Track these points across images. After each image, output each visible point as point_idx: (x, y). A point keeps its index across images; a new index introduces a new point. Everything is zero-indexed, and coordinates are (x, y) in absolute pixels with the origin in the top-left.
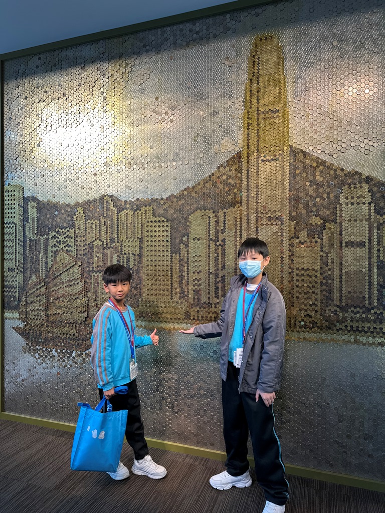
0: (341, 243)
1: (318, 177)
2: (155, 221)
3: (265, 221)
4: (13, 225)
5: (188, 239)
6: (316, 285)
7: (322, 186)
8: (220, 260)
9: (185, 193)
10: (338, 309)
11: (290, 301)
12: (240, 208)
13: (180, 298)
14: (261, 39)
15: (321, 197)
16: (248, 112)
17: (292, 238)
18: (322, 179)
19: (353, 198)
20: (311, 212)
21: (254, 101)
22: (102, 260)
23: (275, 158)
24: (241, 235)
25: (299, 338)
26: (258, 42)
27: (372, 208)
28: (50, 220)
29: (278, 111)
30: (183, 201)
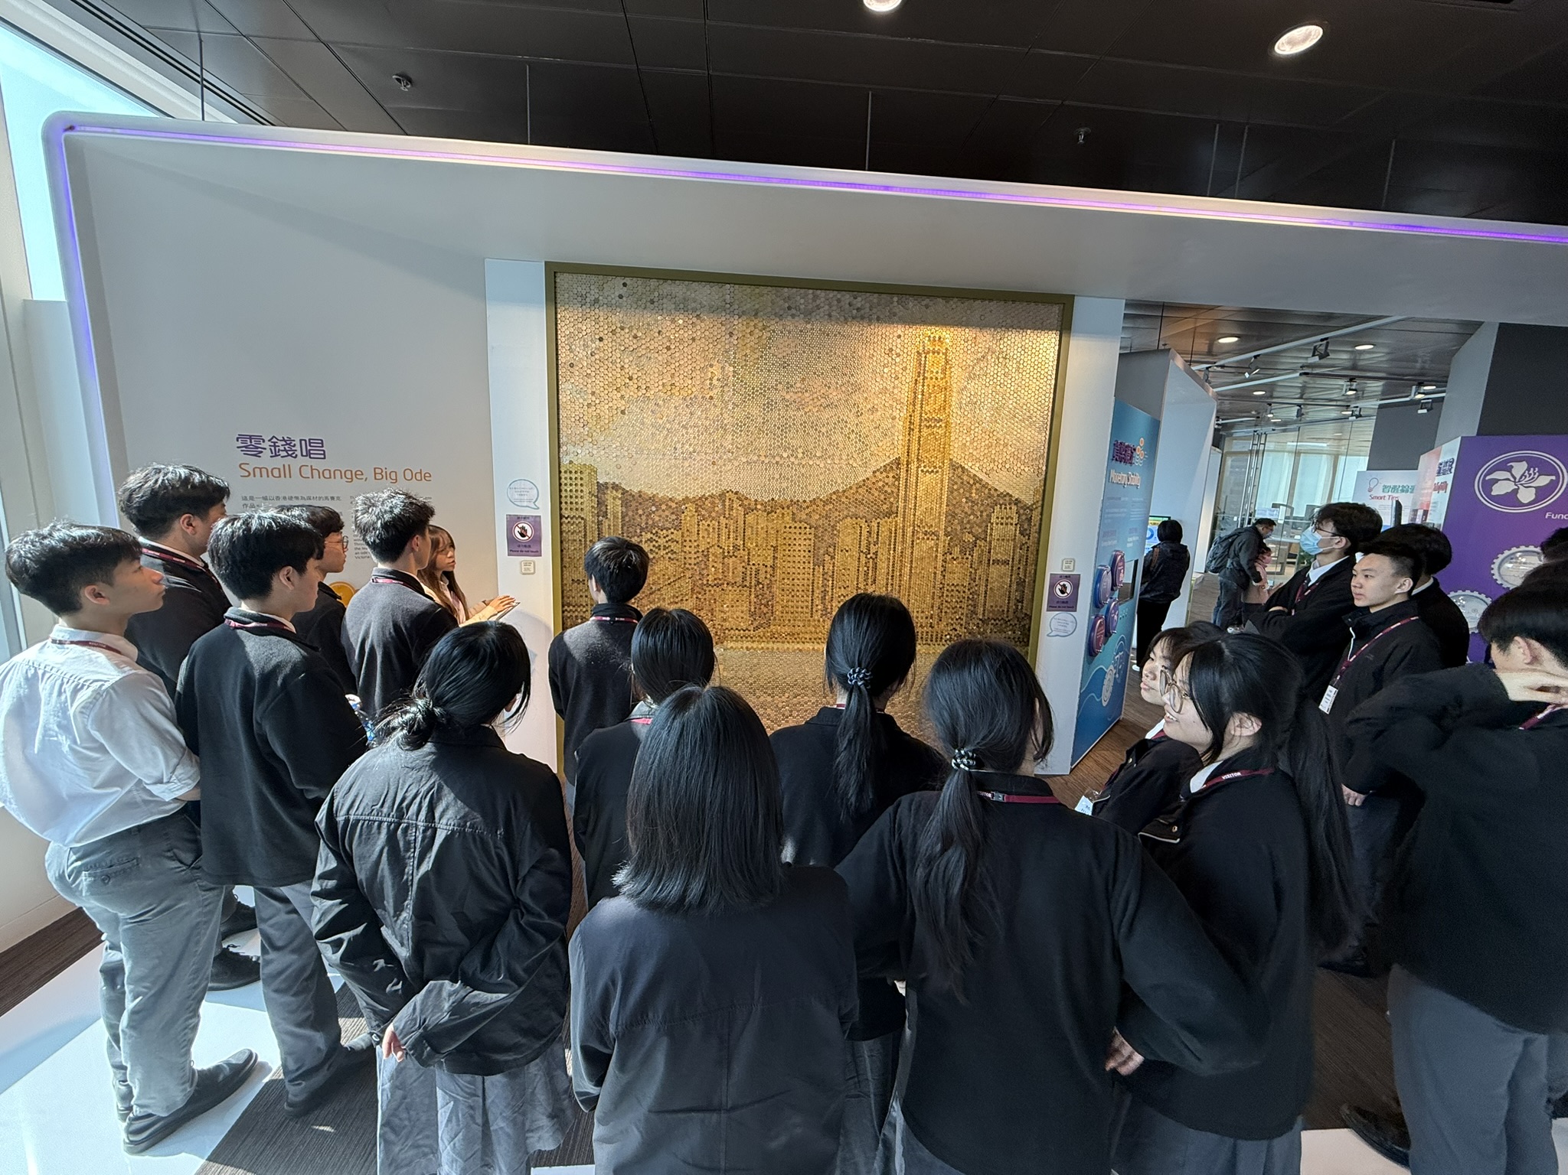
0: (989, 560)
1: (974, 495)
2: (795, 528)
3: (921, 535)
4: (580, 520)
5: (834, 549)
6: (963, 600)
7: (977, 504)
8: (870, 575)
9: (834, 497)
10: (980, 623)
12: (896, 519)
13: (822, 615)
15: (975, 515)
16: (911, 416)
17: (946, 553)
19: (1002, 518)
20: (965, 529)
21: (918, 404)
23: (935, 470)
24: (895, 548)
27: (1018, 529)
28: (644, 517)
29: (941, 420)
30: (831, 506)
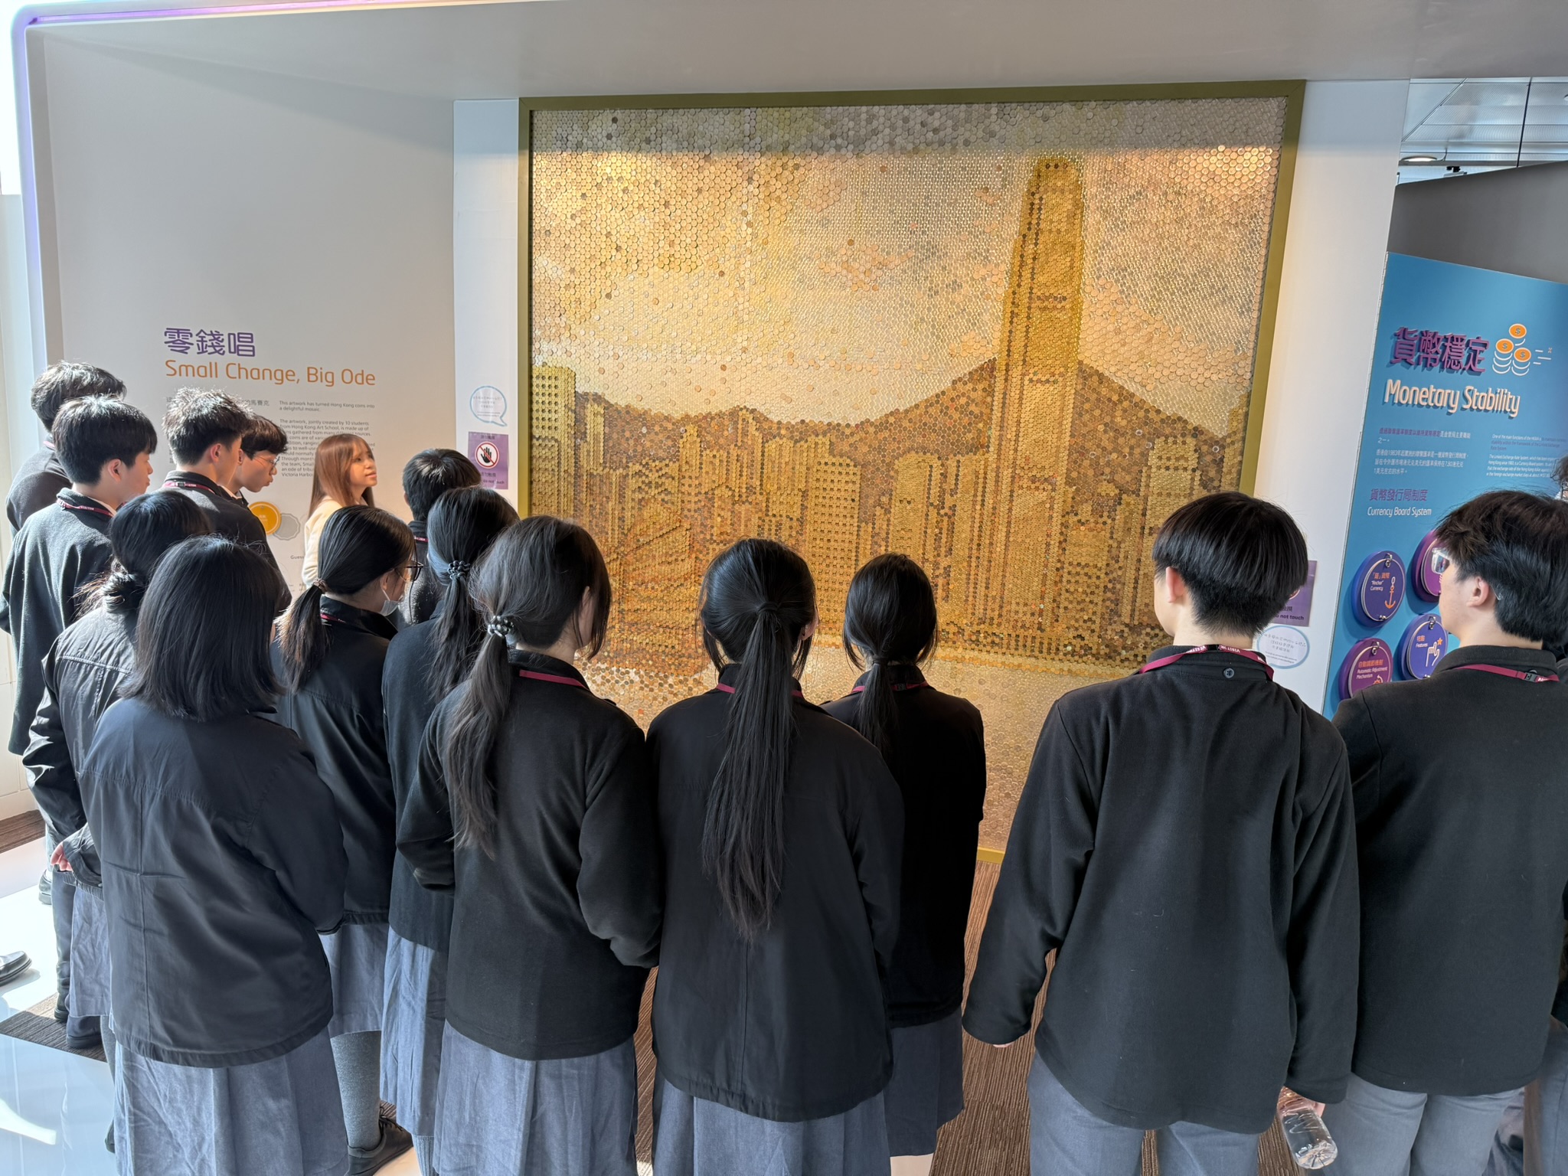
0: (1143, 528)
1: (1119, 419)
2: (834, 464)
3: (1025, 483)
4: (553, 443)
5: (890, 499)
6: (1097, 591)
7: (1123, 435)
8: (944, 540)
9: (892, 420)
10: (1126, 630)
11: (1053, 612)
12: (987, 456)
14: (1048, 166)
15: (1120, 453)
16: (1014, 293)
17: (1068, 513)
18: (1124, 423)
19: (1169, 459)
20: (1102, 474)
21: (1026, 274)
22: (729, 522)
23: (1052, 379)
24: (983, 501)
25: (1062, 670)
26: (1043, 169)
27: (1197, 478)
28: (632, 442)
29: (1065, 299)
30: (887, 434)
